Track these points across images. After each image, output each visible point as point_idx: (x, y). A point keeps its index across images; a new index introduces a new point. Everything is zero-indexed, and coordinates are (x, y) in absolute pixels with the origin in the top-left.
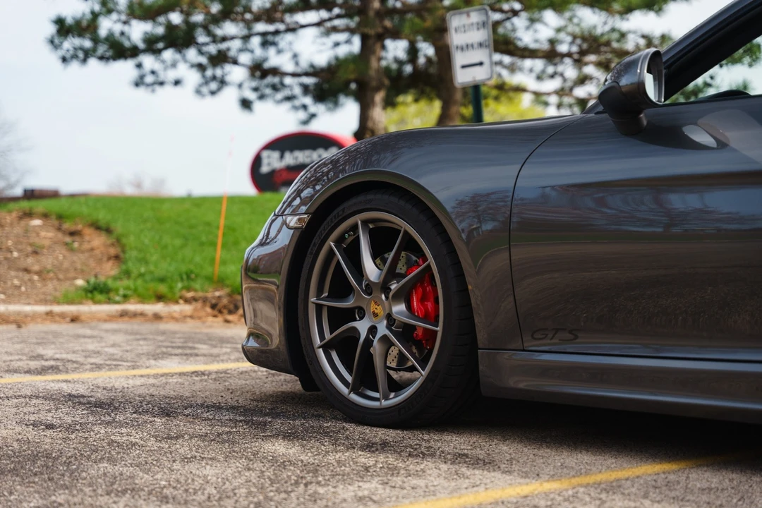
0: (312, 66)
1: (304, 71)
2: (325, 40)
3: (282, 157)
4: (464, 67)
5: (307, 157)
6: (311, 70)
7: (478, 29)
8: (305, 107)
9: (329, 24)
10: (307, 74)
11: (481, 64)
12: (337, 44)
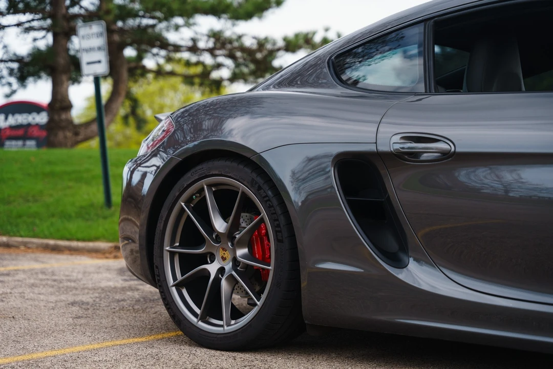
0: (15, 54)
1: (10, 58)
2: (26, 35)
3: (6, 118)
4: (89, 63)
5: (25, 119)
6: (14, 58)
7: (97, 37)
8: (10, 84)
9: (27, 25)
10: (12, 61)
11: (99, 62)
12: (35, 40)
